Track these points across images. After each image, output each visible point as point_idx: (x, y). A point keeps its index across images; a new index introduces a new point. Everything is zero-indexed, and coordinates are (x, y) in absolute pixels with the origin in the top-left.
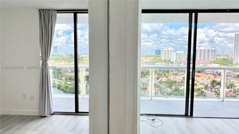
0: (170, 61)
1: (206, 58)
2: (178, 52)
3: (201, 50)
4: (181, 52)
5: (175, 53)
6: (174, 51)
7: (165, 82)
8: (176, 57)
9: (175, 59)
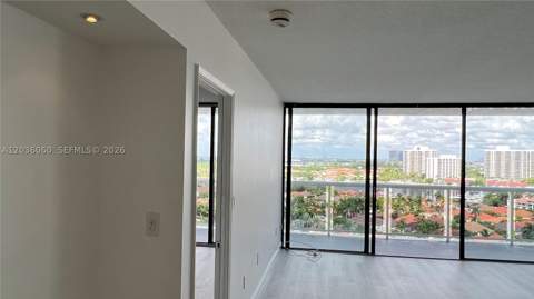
0: (424, 176)
1: (513, 171)
2: (442, 157)
3: (498, 153)
4: (449, 157)
5: (436, 160)
6: (434, 154)
7: (409, 225)
8: (439, 169)
9: (436, 173)
